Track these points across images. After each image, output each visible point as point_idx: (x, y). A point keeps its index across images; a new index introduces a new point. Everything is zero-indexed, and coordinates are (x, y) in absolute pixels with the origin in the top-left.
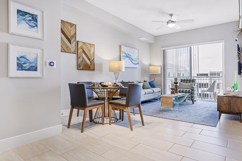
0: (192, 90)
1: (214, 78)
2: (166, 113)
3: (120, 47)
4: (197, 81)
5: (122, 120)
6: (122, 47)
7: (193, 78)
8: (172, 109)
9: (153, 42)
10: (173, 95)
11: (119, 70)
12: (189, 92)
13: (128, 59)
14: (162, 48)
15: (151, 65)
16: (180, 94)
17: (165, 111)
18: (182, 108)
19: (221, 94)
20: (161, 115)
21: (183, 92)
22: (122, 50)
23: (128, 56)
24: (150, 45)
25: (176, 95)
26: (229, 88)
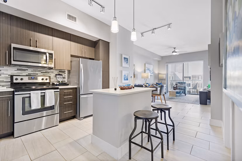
0: (185, 88)
1: (197, 81)
2: (173, 99)
3: (145, 64)
4: (187, 83)
5: (154, 102)
6: (146, 64)
7: (185, 81)
8: (175, 98)
9: (160, 60)
10: (175, 91)
11: (148, 77)
12: (183, 89)
13: (148, 71)
14: (166, 63)
15: (159, 74)
16: (178, 90)
17: (172, 99)
18: (180, 98)
19: (201, 90)
20: (171, 100)
21: (179, 89)
22: (146, 66)
23: (148, 69)
24: (159, 61)
25: (176, 91)
26: (206, 87)
